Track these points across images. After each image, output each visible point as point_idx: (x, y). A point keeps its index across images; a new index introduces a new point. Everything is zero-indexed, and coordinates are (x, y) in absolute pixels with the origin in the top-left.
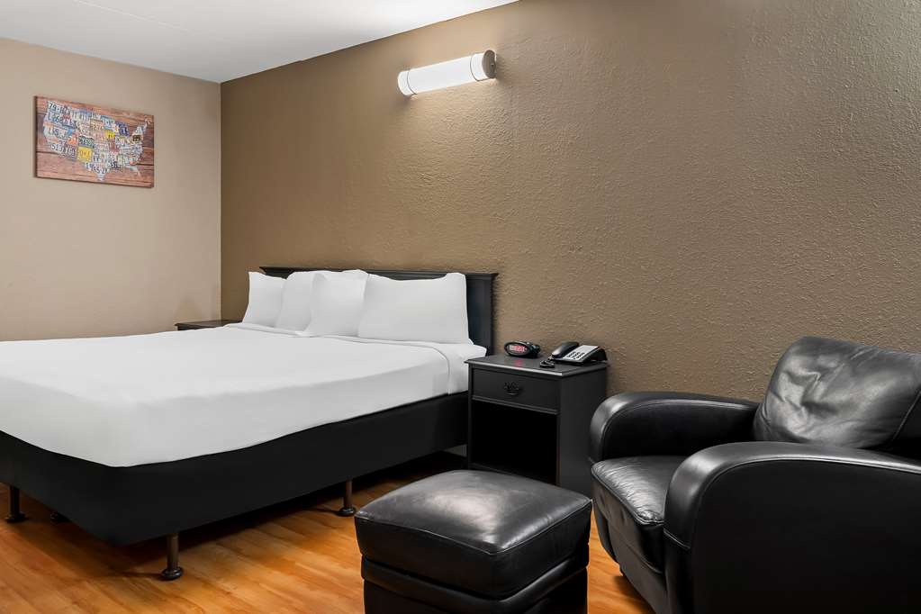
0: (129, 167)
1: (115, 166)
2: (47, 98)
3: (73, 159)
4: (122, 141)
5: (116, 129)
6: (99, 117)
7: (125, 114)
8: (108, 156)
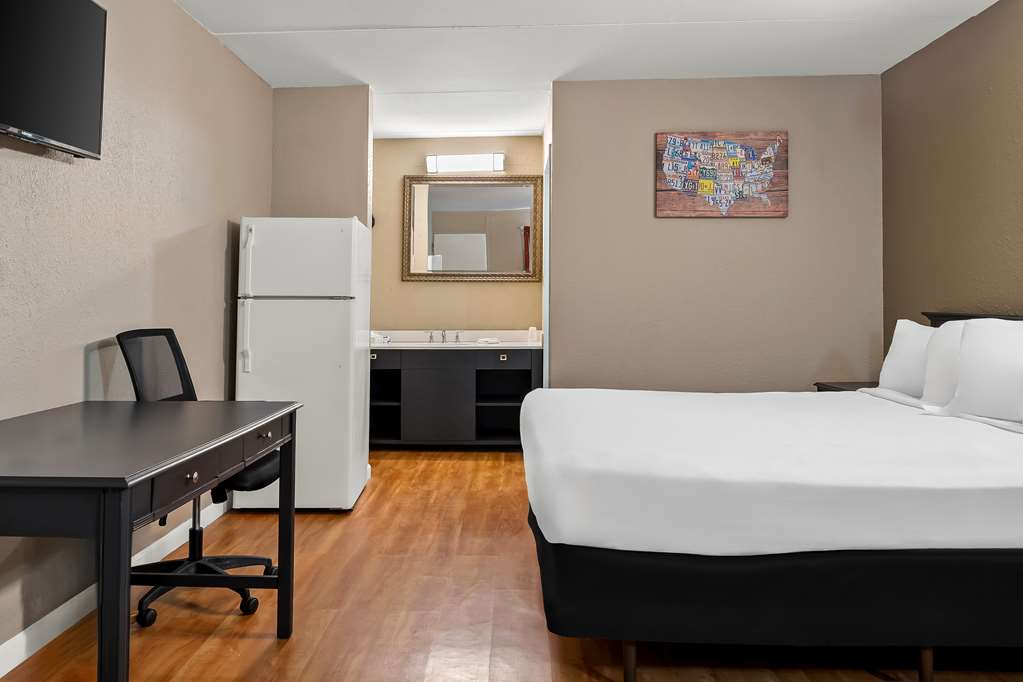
0: (756, 196)
1: (741, 197)
2: (666, 134)
3: (692, 193)
4: (749, 166)
5: (740, 153)
6: (721, 144)
7: (752, 136)
8: (731, 186)
